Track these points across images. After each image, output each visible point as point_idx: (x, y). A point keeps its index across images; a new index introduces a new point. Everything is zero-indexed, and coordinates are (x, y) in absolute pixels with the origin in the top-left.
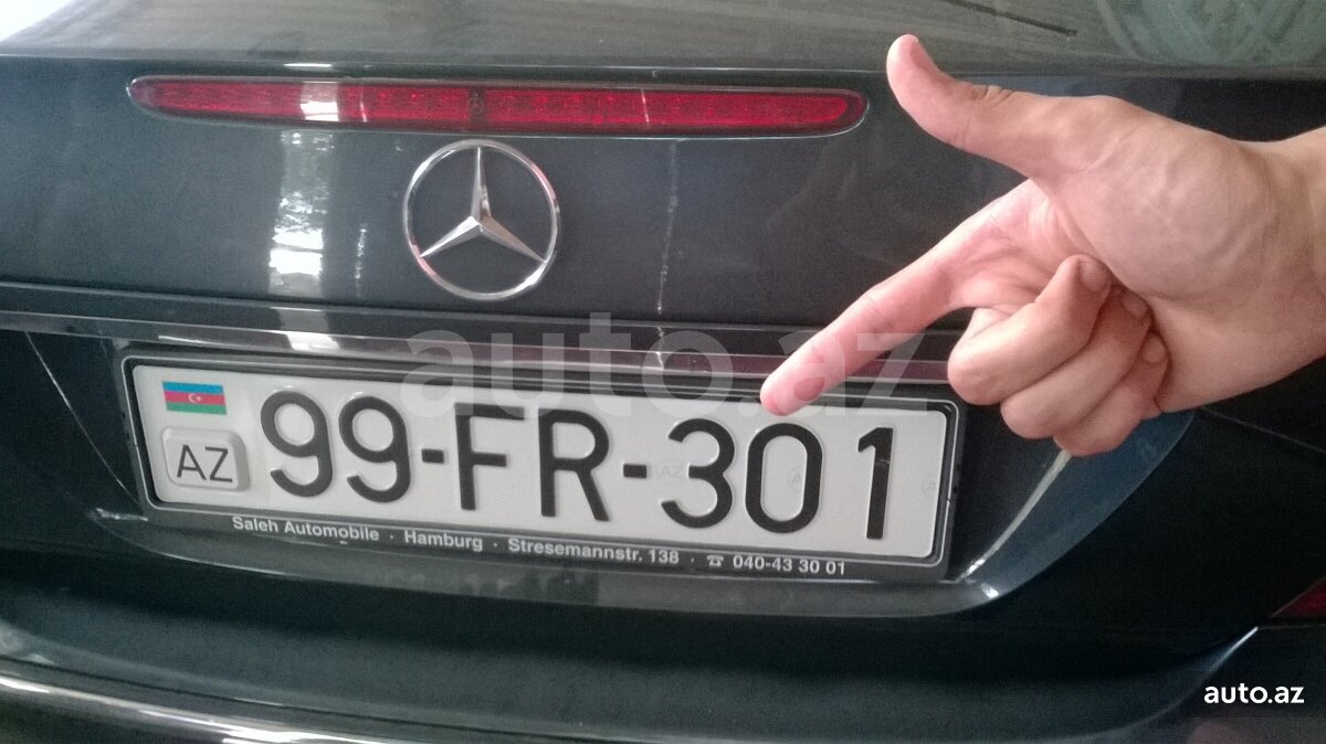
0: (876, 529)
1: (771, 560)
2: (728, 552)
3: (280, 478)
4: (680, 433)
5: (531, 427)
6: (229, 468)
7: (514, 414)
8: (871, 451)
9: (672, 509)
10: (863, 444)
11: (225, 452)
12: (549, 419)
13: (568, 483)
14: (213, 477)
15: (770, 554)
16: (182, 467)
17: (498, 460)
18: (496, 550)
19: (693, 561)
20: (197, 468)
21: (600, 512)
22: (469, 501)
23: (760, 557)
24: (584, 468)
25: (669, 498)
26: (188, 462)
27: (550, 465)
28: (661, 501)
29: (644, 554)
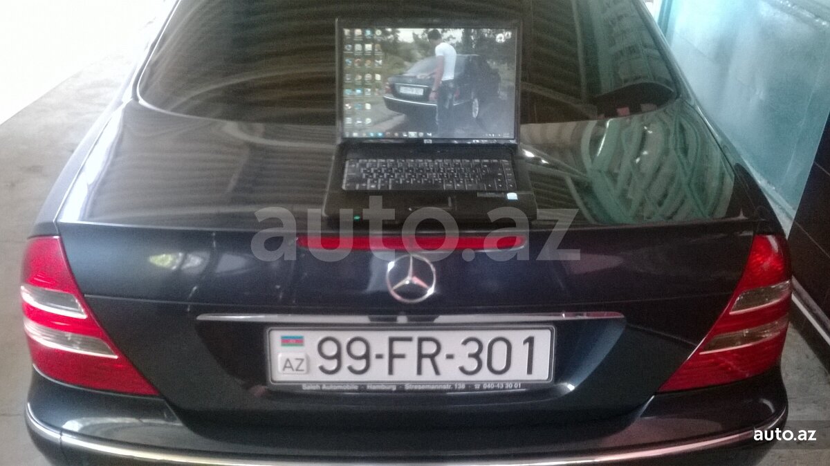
0: (530, 371)
1: (496, 384)
2: (481, 383)
3: (322, 369)
4: (465, 342)
5: (415, 344)
6: (303, 366)
7: (410, 339)
8: (528, 344)
9: (462, 369)
10: (525, 342)
11: (302, 360)
12: (421, 340)
13: (427, 363)
14: (297, 370)
15: (496, 382)
16: (285, 367)
17: (402, 356)
18: (401, 389)
19: (470, 387)
20: (291, 367)
21: (437, 372)
22: (391, 371)
23: (493, 384)
24: (432, 357)
25: (461, 365)
26: (288, 365)
27: (421, 356)
28: (458, 366)
29: (453, 386)
